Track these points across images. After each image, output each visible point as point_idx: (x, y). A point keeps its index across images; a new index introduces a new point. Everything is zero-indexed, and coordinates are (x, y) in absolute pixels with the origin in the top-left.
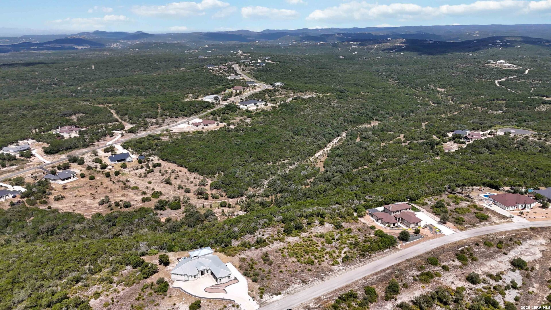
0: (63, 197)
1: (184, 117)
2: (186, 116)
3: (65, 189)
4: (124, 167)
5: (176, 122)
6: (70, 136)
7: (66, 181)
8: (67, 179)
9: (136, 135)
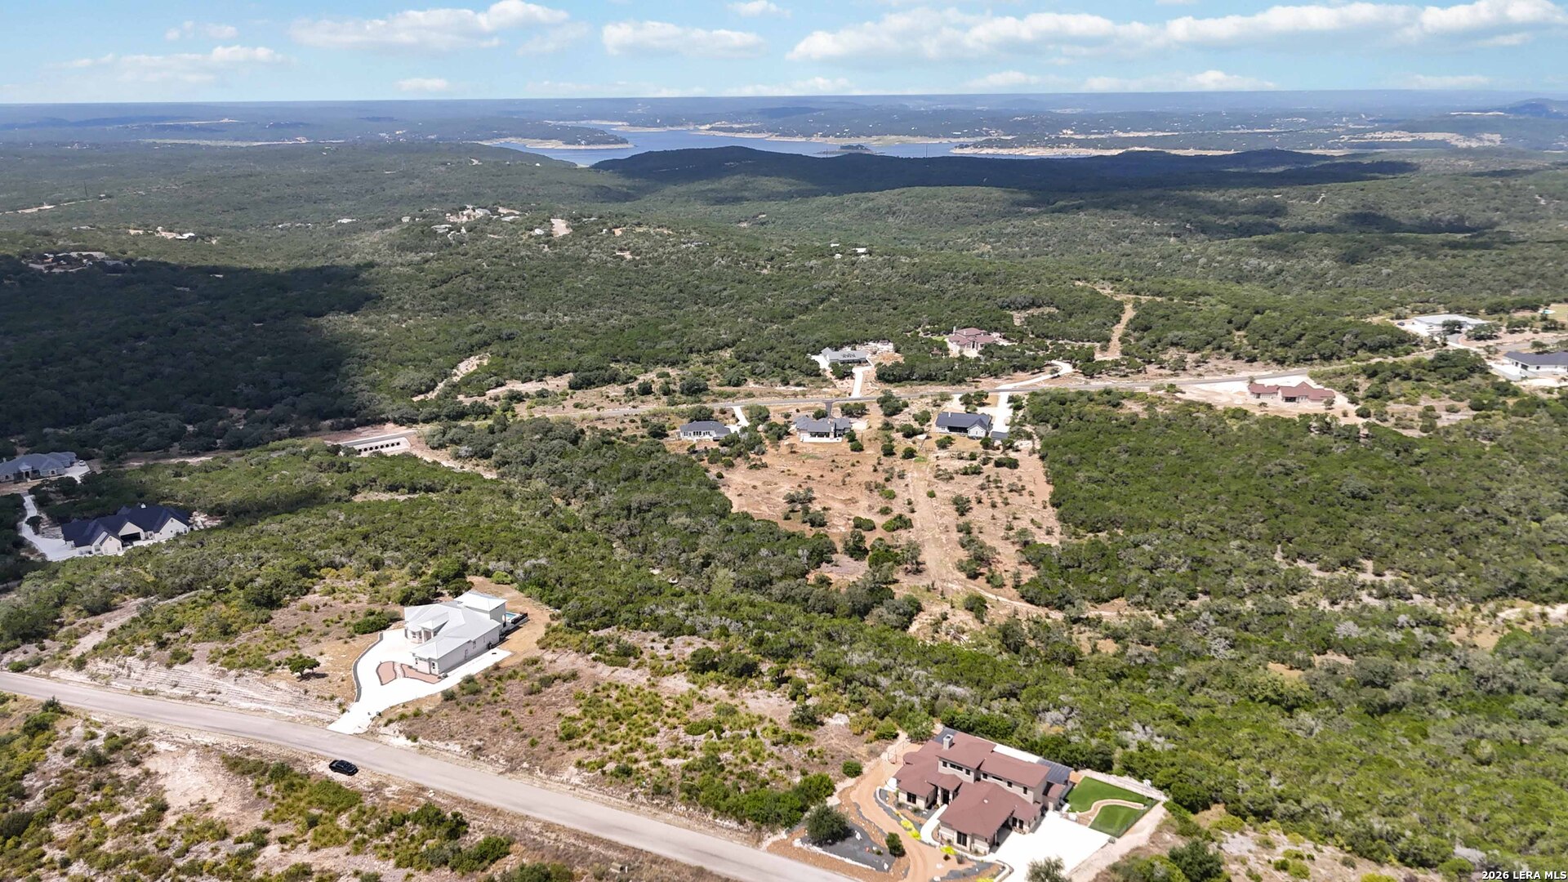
0: (765, 466)
1: (1274, 365)
2: (1281, 362)
3: (792, 452)
4: (943, 444)
5: (1230, 373)
6: (961, 352)
7: (817, 439)
8: (821, 435)
9: (1087, 383)
